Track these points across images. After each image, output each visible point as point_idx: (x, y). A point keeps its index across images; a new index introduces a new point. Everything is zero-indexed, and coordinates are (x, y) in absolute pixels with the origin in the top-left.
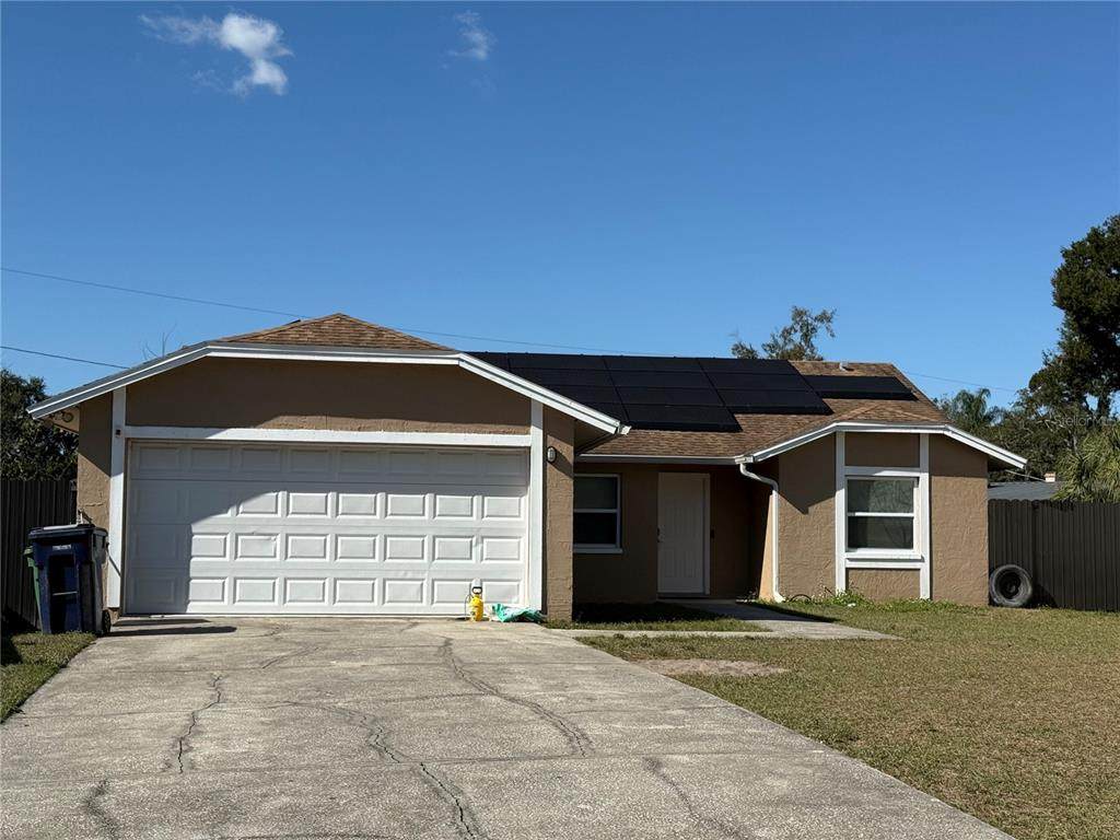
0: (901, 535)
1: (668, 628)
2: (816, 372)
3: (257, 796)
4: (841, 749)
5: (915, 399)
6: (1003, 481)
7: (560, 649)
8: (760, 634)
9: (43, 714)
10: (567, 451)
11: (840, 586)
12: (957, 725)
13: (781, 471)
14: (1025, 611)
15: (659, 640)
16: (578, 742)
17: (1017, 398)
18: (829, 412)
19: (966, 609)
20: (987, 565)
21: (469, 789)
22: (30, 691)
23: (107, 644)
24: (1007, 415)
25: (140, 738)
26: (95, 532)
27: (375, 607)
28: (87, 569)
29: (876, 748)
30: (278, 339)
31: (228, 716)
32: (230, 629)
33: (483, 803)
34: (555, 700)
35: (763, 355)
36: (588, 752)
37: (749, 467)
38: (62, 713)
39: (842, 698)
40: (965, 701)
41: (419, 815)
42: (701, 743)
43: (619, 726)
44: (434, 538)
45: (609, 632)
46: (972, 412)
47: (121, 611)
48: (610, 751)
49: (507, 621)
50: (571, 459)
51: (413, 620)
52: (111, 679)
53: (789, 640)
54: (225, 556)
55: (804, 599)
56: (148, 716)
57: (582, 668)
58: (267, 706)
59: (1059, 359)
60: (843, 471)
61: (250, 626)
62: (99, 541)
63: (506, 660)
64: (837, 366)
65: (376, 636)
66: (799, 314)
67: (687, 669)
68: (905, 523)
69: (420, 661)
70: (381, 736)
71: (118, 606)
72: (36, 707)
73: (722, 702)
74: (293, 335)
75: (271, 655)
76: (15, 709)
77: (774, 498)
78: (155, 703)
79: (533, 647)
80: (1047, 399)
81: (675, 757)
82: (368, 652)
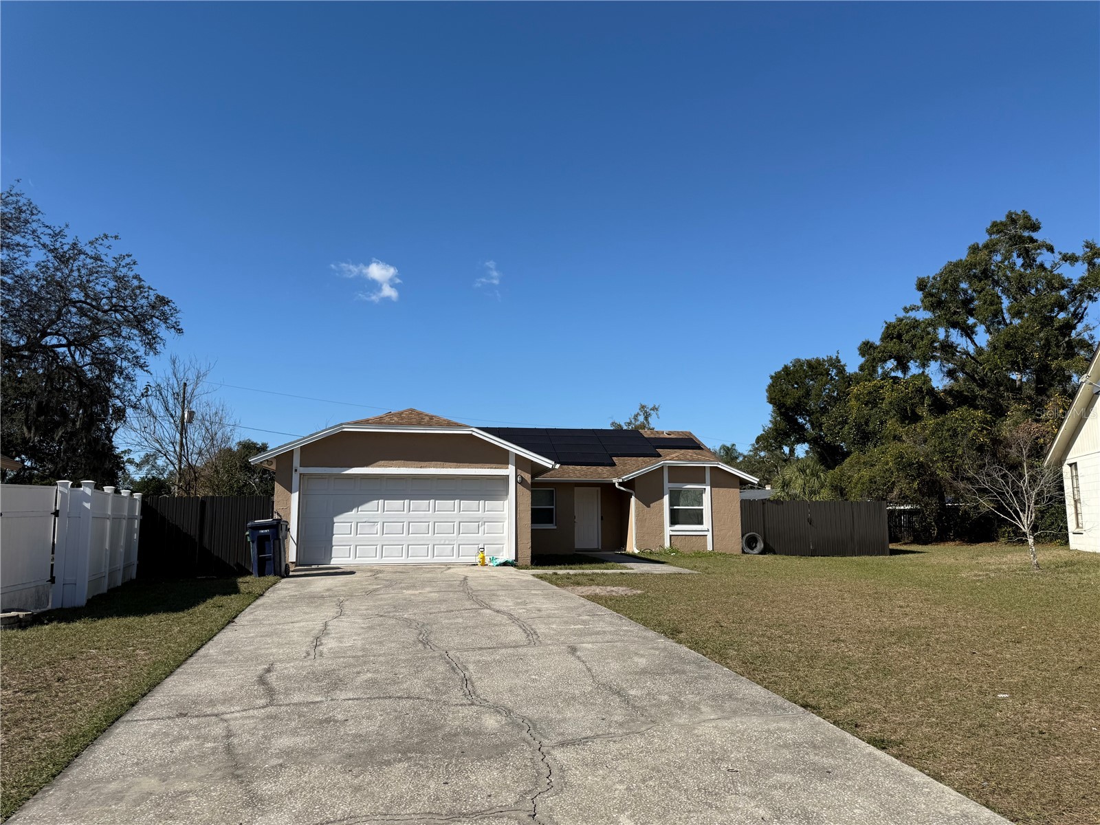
0: (697, 518)
1: (580, 568)
2: (652, 436)
3: (354, 673)
4: (673, 638)
5: (702, 449)
6: (744, 489)
7: (525, 581)
8: (627, 571)
9: (246, 623)
10: (528, 477)
11: (667, 545)
12: (733, 622)
13: (636, 487)
14: (761, 556)
15: (575, 575)
16: (532, 636)
17: (750, 448)
18: (660, 456)
19: (731, 556)
20: (740, 533)
21: (471, 667)
22: (241, 610)
23: (286, 582)
24: (745, 457)
25: (295, 637)
26: (282, 523)
27: (429, 559)
28: (277, 542)
29: (692, 638)
30: (379, 421)
31: (344, 624)
32: (352, 573)
33: (479, 675)
34: (521, 611)
35: (625, 428)
36: (537, 643)
37: (620, 484)
38: (256, 622)
39: (672, 607)
40: (736, 609)
41: (444, 684)
42: (598, 636)
43: (554, 626)
44: (460, 523)
45: (549, 571)
46: (729, 454)
47: (296, 564)
48: (549, 642)
49: (497, 566)
50: (529, 481)
51: (448, 566)
52: (285, 602)
53: (642, 574)
54: (351, 534)
55: (649, 551)
56: (302, 624)
57: (535, 592)
58: (366, 617)
59: (770, 428)
60: (667, 485)
61: (363, 571)
62: (284, 527)
63: (496, 588)
64: (663, 433)
65: (429, 575)
66: (643, 407)
67: (590, 592)
68: (700, 512)
69: (450, 589)
70: (426, 635)
71: (295, 561)
72: (243, 619)
73: (610, 611)
74: (387, 419)
75: (371, 587)
76: (231, 621)
77: (633, 499)
78: (307, 617)
79: (510, 580)
80: (765, 448)
81: (584, 645)
82: (424, 584)
